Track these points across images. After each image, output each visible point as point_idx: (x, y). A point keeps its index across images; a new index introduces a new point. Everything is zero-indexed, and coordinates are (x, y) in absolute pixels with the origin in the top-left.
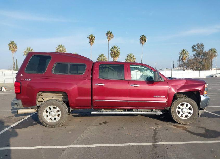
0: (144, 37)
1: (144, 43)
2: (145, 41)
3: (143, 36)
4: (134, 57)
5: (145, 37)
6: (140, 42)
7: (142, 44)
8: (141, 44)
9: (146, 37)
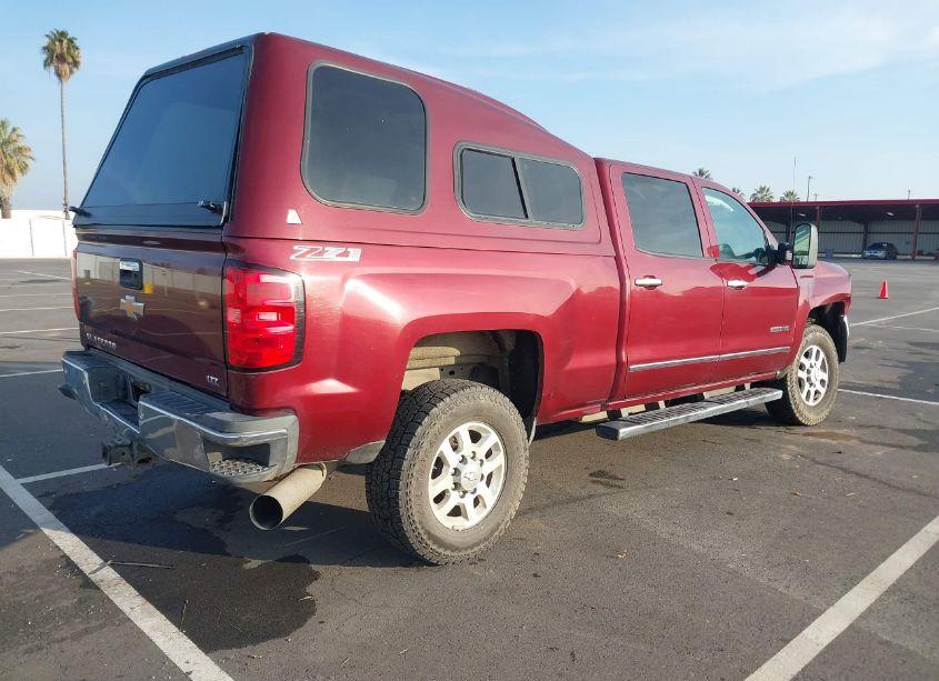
0: (65, 41)
1: (71, 72)
2: (76, 64)
3: (63, 34)
4: (21, 143)
5: (71, 41)
6: (46, 64)
7: (59, 75)
8: (55, 78)
9: (77, 43)
